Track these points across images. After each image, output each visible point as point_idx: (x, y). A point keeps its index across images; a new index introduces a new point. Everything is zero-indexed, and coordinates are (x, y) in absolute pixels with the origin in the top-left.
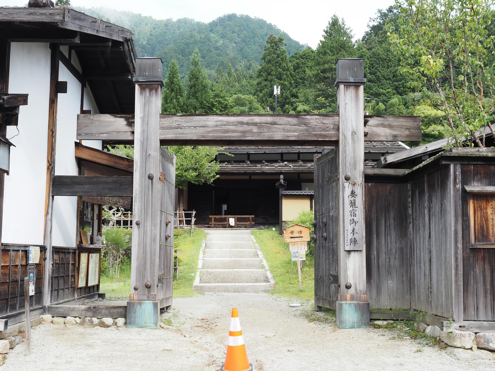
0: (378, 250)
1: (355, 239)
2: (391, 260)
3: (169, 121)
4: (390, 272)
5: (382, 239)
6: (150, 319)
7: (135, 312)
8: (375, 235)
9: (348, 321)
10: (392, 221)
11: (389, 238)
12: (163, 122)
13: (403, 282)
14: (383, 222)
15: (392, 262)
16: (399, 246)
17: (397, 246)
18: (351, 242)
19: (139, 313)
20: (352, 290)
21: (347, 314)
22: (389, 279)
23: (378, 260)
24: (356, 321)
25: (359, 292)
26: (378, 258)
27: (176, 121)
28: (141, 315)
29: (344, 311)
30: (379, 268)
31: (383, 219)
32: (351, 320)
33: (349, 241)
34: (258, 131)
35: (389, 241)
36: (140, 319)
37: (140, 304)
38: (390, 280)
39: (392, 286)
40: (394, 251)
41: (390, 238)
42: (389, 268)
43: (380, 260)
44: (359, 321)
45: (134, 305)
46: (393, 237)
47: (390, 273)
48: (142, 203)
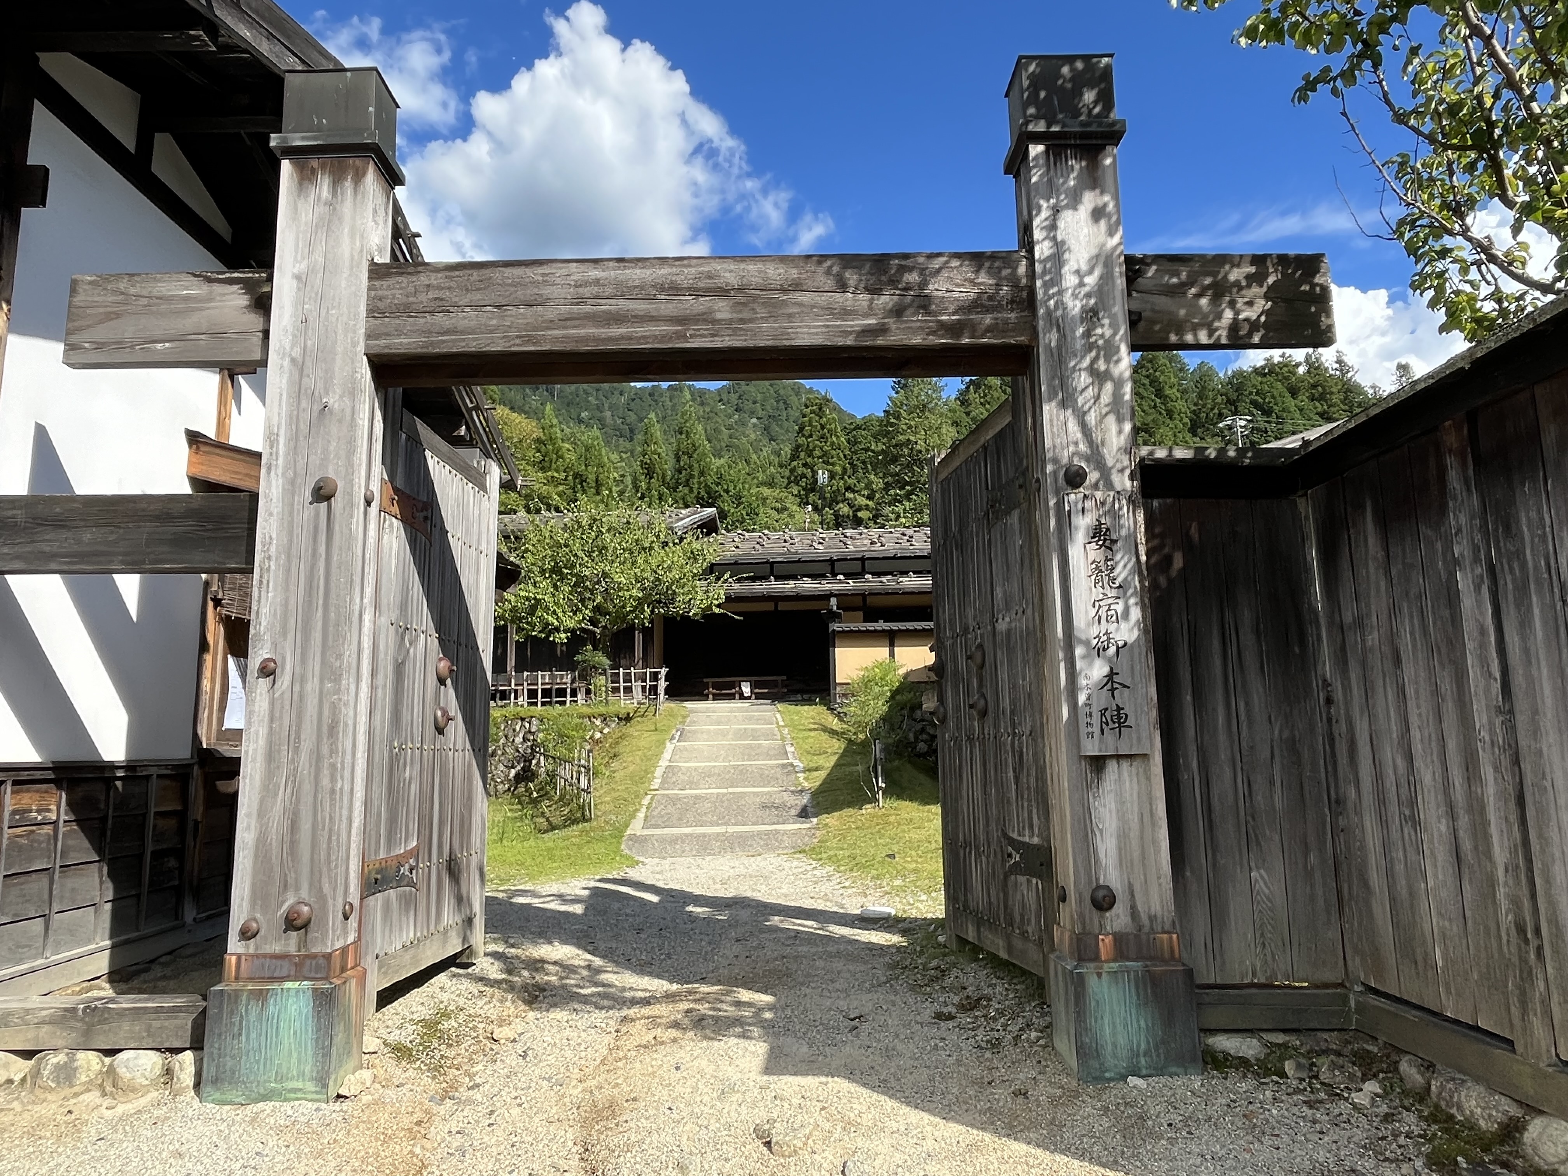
0: (1202, 751)
1: (1119, 709)
2: (1255, 787)
3: (401, 288)
4: (1256, 836)
5: (1214, 710)
6: (299, 1061)
7: (241, 1029)
8: (1190, 691)
9: (1110, 1048)
10: (1248, 639)
11: (1242, 705)
12: (380, 293)
13: (1309, 875)
14: (1216, 644)
15: (1259, 798)
16: (1281, 731)
17: (1276, 732)
18: (1104, 723)
19: (253, 1035)
20: (1118, 916)
21: (1106, 1021)
22: (1253, 864)
23: (1205, 790)
24: (1143, 1046)
25: (1145, 921)
26: (1206, 783)
27: (428, 286)
28: (263, 1044)
29: (1093, 1004)
30: (1210, 821)
31: (1215, 632)
32: (1122, 1040)
33: (1096, 719)
34: (735, 315)
35: (1243, 717)
36: (258, 1062)
37: (261, 996)
38: (1258, 868)
39: (1267, 891)
40: (1264, 753)
41: (1247, 704)
42: (1249, 819)
43: (1215, 791)
44: (1157, 1049)
45: (236, 1002)
46: (1256, 701)
47: (1258, 844)
48: (286, 589)
